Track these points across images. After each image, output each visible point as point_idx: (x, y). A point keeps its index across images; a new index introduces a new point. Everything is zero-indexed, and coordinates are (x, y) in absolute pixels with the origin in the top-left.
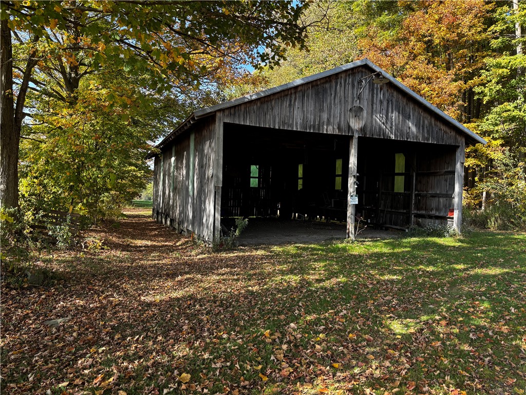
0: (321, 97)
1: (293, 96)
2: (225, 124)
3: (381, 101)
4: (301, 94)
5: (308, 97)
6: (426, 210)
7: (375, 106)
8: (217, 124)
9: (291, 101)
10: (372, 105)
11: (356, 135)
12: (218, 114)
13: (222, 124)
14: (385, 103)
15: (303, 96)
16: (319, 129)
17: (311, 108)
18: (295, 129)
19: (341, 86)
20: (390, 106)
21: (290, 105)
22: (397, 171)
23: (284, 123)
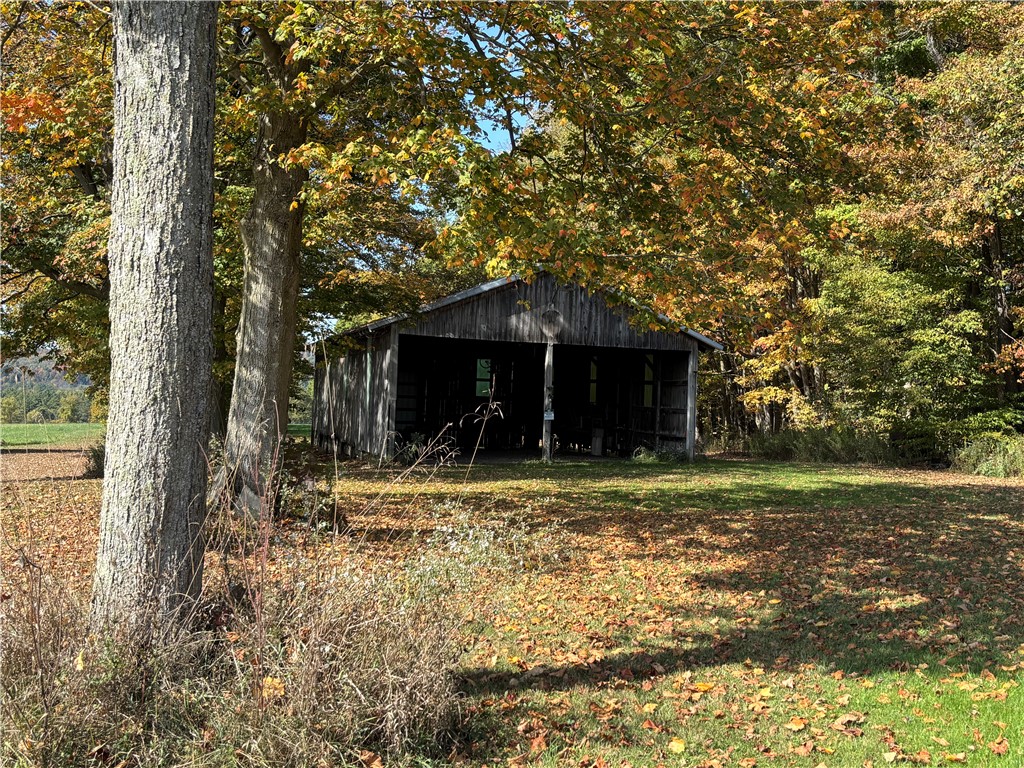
0: (508, 302)
1: (476, 303)
2: (401, 336)
3: (581, 303)
4: (484, 301)
5: (493, 303)
6: (669, 430)
7: (574, 310)
8: (392, 336)
9: (473, 309)
10: (571, 309)
11: (550, 343)
12: (393, 326)
13: (397, 336)
14: (587, 305)
15: (487, 303)
16: (505, 337)
17: (497, 315)
18: (477, 338)
19: (531, 290)
20: (594, 308)
21: (472, 313)
22: (646, 379)
23: (465, 332)
